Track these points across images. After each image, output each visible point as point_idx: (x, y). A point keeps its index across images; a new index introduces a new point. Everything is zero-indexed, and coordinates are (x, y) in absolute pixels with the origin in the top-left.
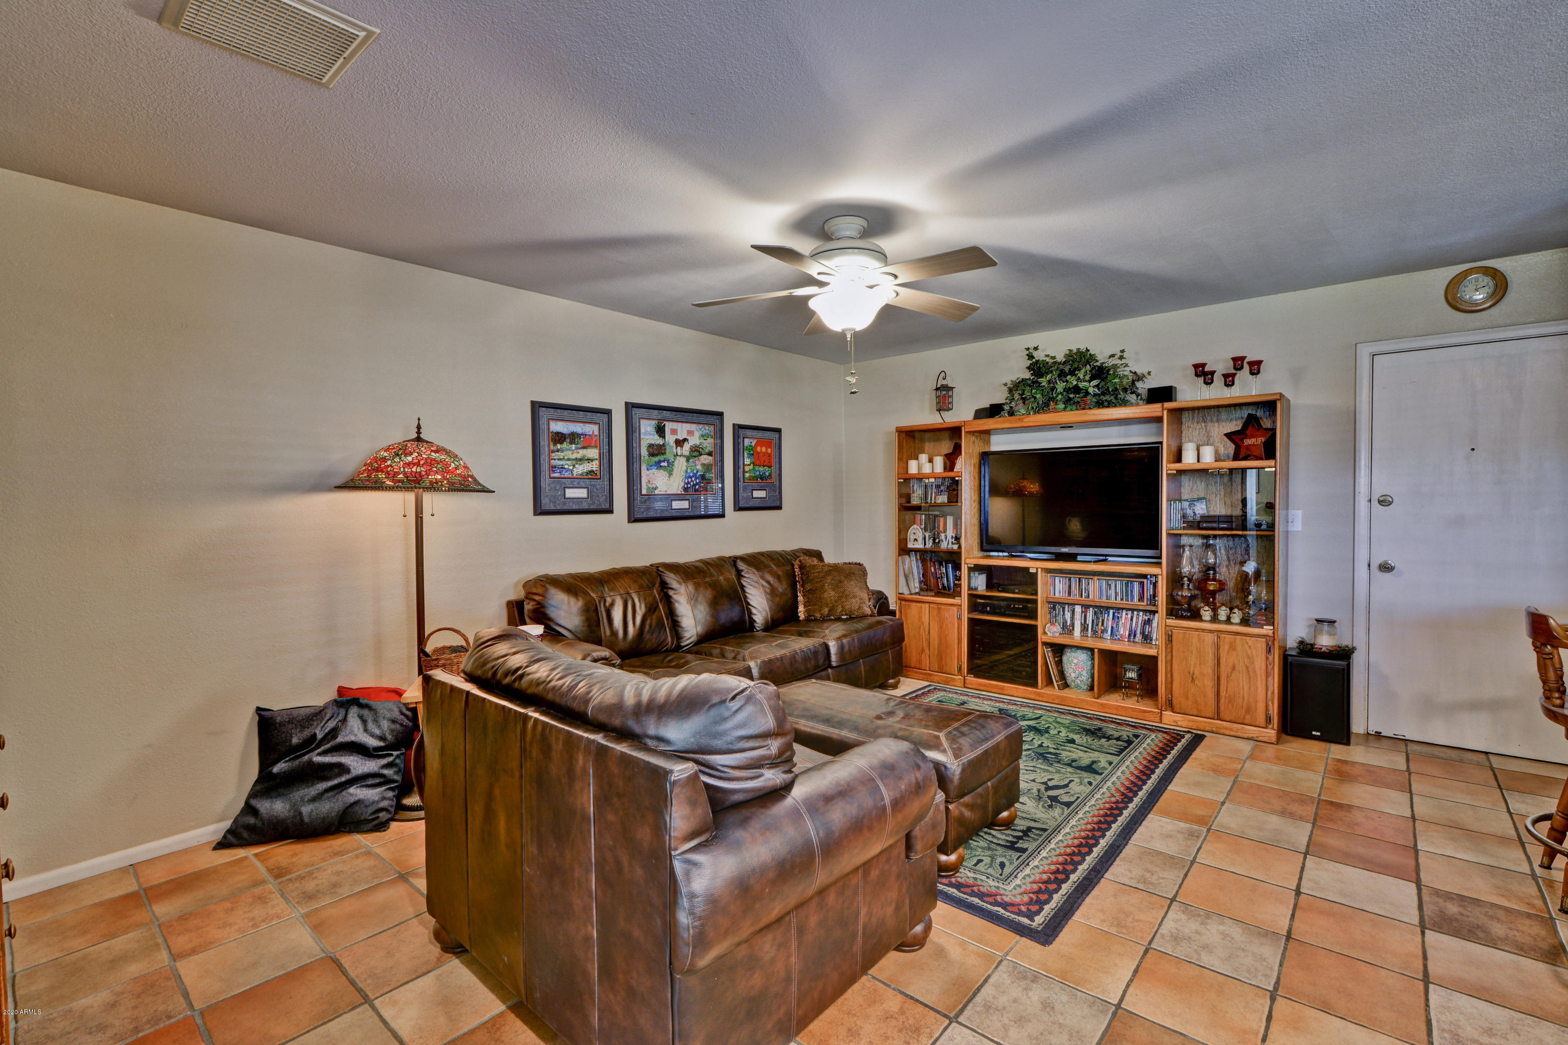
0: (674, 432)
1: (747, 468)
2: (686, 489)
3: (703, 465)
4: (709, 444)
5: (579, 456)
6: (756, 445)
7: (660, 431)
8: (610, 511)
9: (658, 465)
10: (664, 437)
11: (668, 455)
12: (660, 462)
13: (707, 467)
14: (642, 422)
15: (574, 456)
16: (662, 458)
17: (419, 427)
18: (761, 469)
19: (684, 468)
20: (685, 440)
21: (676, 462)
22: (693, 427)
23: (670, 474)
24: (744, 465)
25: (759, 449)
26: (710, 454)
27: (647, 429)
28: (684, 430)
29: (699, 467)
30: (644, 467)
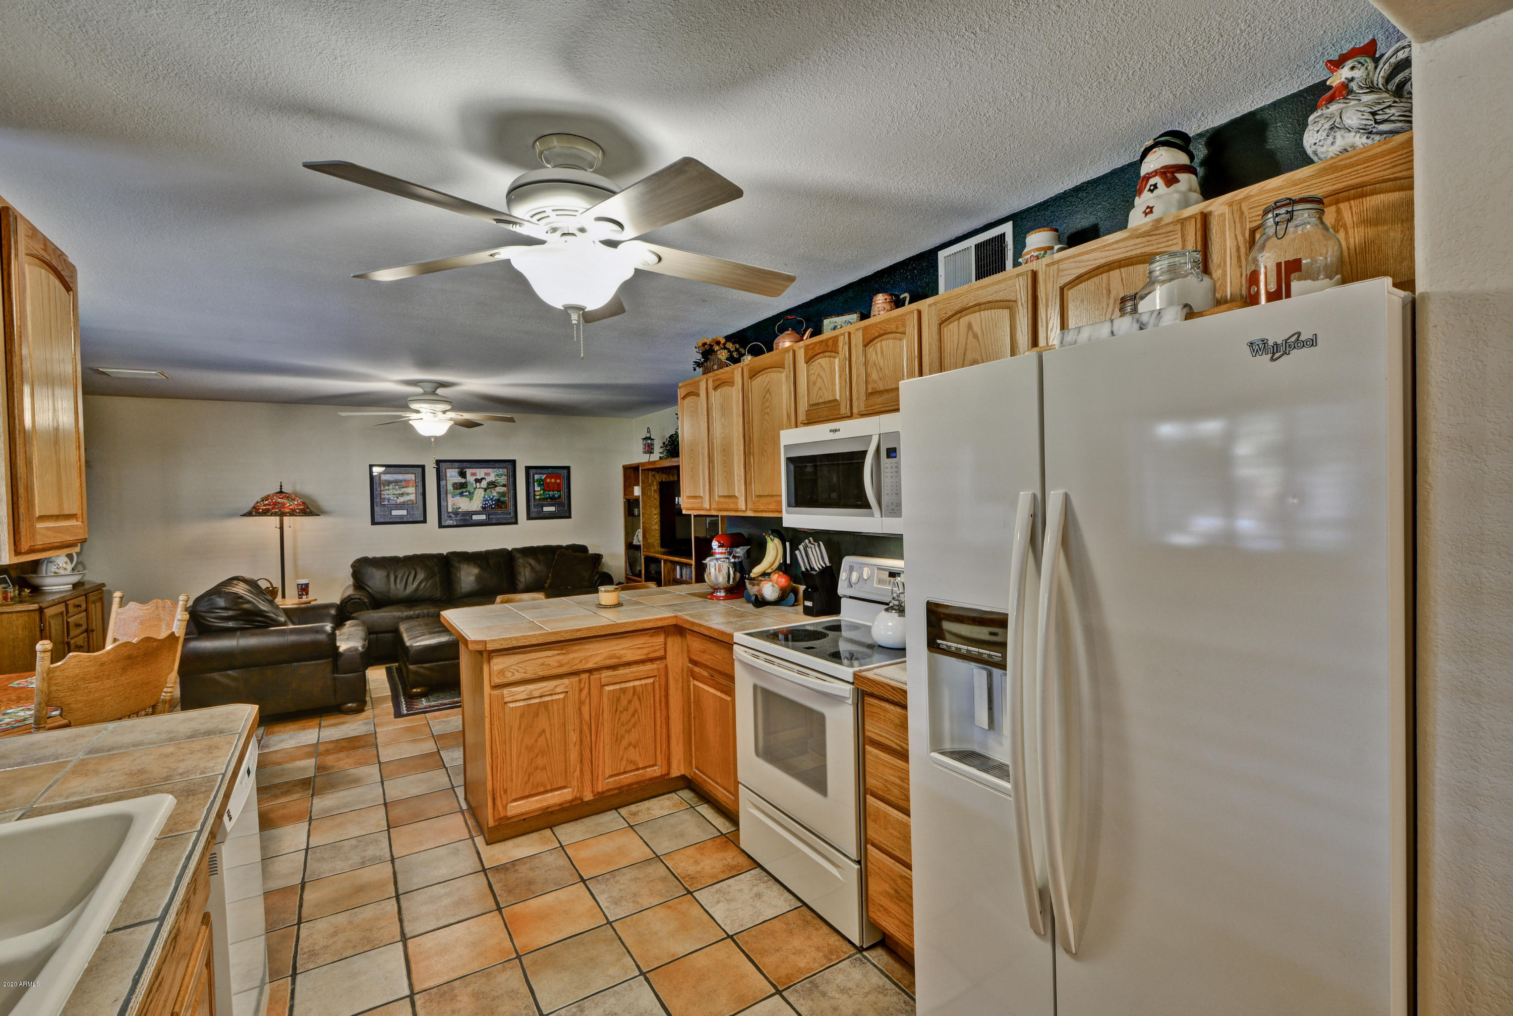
0: (473, 474)
1: (537, 493)
2: (483, 508)
3: (498, 493)
4: (503, 480)
5: (401, 492)
6: (546, 478)
7: (463, 474)
8: (425, 521)
9: (461, 494)
10: (466, 478)
11: (470, 488)
12: (463, 492)
13: (503, 494)
14: (448, 471)
15: (398, 492)
16: (464, 490)
17: (281, 486)
18: (551, 493)
19: (483, 495)
20: (483, 479)
21: (476, 492)
22: (489, 470)
23: (471, 499)
24: (534, 491)
25: (548, 480)
26: (504, 486)
27: (452, 476)
28: (480, 473)
29: (495, 494)
30: (449, 496)
